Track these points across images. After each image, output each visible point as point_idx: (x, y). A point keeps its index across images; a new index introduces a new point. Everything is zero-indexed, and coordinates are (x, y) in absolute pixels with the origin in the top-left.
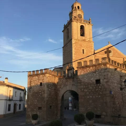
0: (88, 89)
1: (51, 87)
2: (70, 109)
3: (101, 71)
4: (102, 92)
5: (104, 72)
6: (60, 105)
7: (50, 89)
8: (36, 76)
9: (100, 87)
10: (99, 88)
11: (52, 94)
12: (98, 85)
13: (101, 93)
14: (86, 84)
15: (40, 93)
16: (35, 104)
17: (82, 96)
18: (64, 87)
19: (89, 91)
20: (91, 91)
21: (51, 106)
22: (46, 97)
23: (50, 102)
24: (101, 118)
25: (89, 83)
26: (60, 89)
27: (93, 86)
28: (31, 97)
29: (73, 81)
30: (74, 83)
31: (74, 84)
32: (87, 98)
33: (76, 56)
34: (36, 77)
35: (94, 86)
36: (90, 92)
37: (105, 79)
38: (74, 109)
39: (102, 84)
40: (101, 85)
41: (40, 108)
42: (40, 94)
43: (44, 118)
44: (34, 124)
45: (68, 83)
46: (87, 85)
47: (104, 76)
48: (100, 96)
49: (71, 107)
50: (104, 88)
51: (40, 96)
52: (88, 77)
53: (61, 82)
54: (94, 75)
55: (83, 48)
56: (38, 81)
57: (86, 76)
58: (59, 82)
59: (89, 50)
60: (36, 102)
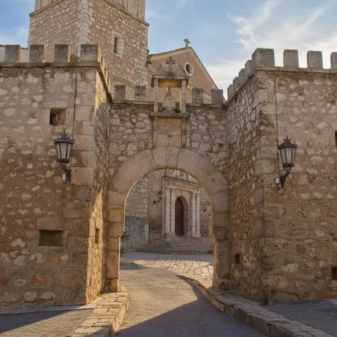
0: (305, 164)
15: (53, 158)
20: (319, 171)
25: (309, 140)
26: (121, 158)
27: (326, 153)
30: (189, 140)
31: (188, 145)
34: (32, 79)
36: (314, 176)
51: (49, 174)
52: (305, 115)
53: (127, 128)
54: (330, 112)
55: (117, 34)
56: (39, 98)
57: (296, 111)
58: (119, 127)
59: (134, 45)
60: (27, 202)
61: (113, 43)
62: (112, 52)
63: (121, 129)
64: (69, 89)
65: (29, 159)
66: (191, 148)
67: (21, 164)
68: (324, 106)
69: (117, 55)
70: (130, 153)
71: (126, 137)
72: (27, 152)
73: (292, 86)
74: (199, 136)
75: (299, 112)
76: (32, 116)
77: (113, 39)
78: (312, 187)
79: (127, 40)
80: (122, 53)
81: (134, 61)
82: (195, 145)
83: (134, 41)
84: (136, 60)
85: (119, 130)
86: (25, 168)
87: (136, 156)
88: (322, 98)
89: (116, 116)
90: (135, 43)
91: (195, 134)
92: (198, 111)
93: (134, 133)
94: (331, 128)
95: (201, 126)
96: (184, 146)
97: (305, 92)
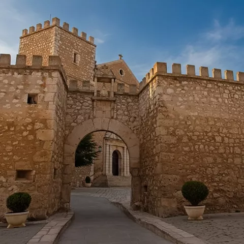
0: (186, 130)
15: (28, 124)
16: (4, 161)
17: (171, 146)
18: (85, 119)
19: (188, 133)
23: (55, 157)
25: (188, 115)
26: (73, 124)
29: (113, 109)
30: (115, 114)
31: (115, 117)
32: (185, 151)
34: (17, 75)
42: (29, 128)
45: (99, 112)
46: (183, 121)
51: (25, 133)
53: (77, 106)
56: (21, 87)
60: (9, 152)
61: (73, 57)
62: (73, 62)
63: (74, 106)
64: (40, 82)
66: (117, 119)
67: (6, 127)
69: (76, 64)
70: (79, 121)
71: (76, 111)
72: (10, 120)
73: (178, 85)
74: (122, 112)
75: (182, 100)
76: (16, 98)
77: (73, 55)
79: (82, 55)
80: (79, 63)
81: (86, 68)
82: (119, 117)
83: (86, 56)
86: (9, 130)
87: (83, 123)
89: (71, 98)
91: (119, 111)
92: (121, 97)
93: (82, 109)
95: (123, 106)
96: (112, 118)
97: (186, 88)
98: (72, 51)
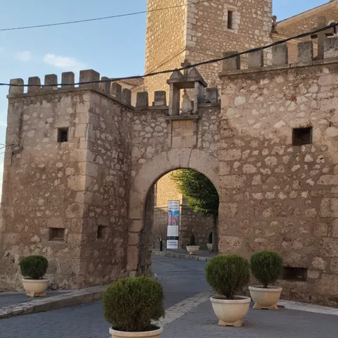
0: (259, 164)
1: (107, 150)
2: (168, 247)
3: (317, 93)
4: (316, 178)
5: (332, 97)
6: (137, 226)
7: (102, 156)
8: (44, 102)
9: (308, 158)
10: (302, 162)
11: (109, 178)
12: (304, 148)
13: (310, 182)
14: (254, 144)
15: (59, 169)
16: (37, 218)
17: (234, 192)
18: (157, 152)
19: (262, 170)
20: (273, 171)
21: (100, 227)
22: (84, 188)
23: (99, 210)
24: (304, 279)
25: (265, 140)
26: (142, 161)
27: (281, 152)
28: (21, 187)
29: (196, 133)
30: (200, 140)
31: (199, 145)
32: (255, 200)
33: (199, 34)
34: (46, 104)
35: (286, 153)
36: (268, 176)
37: (330, 124)
38: (188, 248)
39: (316, 147)
40: (313, 150)
41: (56, 233)
42: (60, 175)
43: (73, 274)
44: (32, 295)
45: (177, 140)
46: (256, 149)
47: (329, 115)
48: (304, 194)
49: (177, 238)
50: (323, 161)
51: (56, 182)
52: (263, 115)
53: (147, 133)
54: (289, 110)
55: (232, 7)
56: (50, 120)
57: (254, 112)
58: (140, 132)
59: (254, 16)
60: (41, 206)
61: (226, 18)
62: (225, 29)
63: (142, 133)
64: (70, 110)
65: (43, 170)
66: (202, 148)
67: (38, 175)
68: (283, 105)
69: (232, 31)
70: (149, 156)
71: (146, 140)
72: (42, 166)
73: (253, 88)
74: (210, 136)
75: (258, 114)
76: (46, 135)
77: (226, 14)
78: (265, 187)
79: (244, 11)
80: (238, 28)
81: (253, 34)
82: (206, 145)
83: (253, 11)
84: (257, 32)
85: (141, 134)
86: (41, 178)
87: (154, 158)
88: (282, 96)
89: (138, 122)
90: (256, 13)
91: (206, 134)
92: (210, 111)
93: (152, 137)
94: (289, 126)
95: (212, 126)
96: (195, 147)
97: (265, 91)
98: (223, 8)
